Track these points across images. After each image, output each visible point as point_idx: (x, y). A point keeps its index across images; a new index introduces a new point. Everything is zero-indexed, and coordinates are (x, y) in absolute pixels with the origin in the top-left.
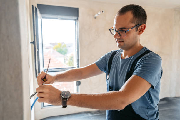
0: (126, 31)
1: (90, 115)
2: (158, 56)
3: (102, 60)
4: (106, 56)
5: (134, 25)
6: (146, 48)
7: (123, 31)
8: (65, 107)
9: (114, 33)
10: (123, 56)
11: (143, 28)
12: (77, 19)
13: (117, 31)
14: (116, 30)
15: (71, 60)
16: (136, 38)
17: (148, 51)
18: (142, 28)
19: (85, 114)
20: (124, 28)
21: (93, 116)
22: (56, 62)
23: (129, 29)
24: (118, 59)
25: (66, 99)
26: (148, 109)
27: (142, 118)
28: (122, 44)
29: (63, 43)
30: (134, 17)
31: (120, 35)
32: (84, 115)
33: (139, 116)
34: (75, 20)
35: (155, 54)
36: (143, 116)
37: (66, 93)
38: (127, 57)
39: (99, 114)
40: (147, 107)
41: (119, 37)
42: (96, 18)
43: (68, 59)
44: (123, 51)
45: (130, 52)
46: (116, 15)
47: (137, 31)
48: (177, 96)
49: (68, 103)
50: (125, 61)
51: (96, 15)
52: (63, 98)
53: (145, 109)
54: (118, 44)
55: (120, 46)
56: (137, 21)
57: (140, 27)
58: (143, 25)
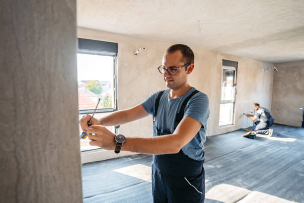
0: (176, 70)
1: (130, 159)
2: (206, 96)
3: (148, 101)
4: (153, 97)
5: (183, 64)
6: (194, 88)
7: (173, 70)
8: (117, 152)
9: (163, 71)
10: (171, 96)
11: (192, 67)
12: (116, 55)
13: (167, 70)
14: (164, 68)
15: (105, 99)
16: (185, 78)
17: (196, 92)
18: (190, 68)
19: (125, 159)
20: (174, 67)
21: (133, 161)
22: (90, 103)
23: (179, 68)
24: (166, 99)
25: (121, 144)
26: (195, 149)
27: (190, 158)
28: (172, 83)
29: (97, 81)
30: (183, 56)
31: (170, 74)
32: (123, 160)
33: (188, 156)
34: (114, 56)
35: (204, 94)
36: (191, 156)
37: (120, 137)
38: (175, 97)
39: (139, 158)
40: (194, 147)
41: (169, 76)
42: (136, 54)
43: (103, 99)
44: (171, 90)
45: (178, 91)
46: (165, 53)
47: (186, 70)
48: (214, 135)
49: (122, 148)
50: (173, 101)
51: (137, 52)
52: (118, 143)
53: (193, 149)
54: (167, 83)
55: (169, 85)
56: (185, 60)
57: (189, 67)
58: (192, 65)
